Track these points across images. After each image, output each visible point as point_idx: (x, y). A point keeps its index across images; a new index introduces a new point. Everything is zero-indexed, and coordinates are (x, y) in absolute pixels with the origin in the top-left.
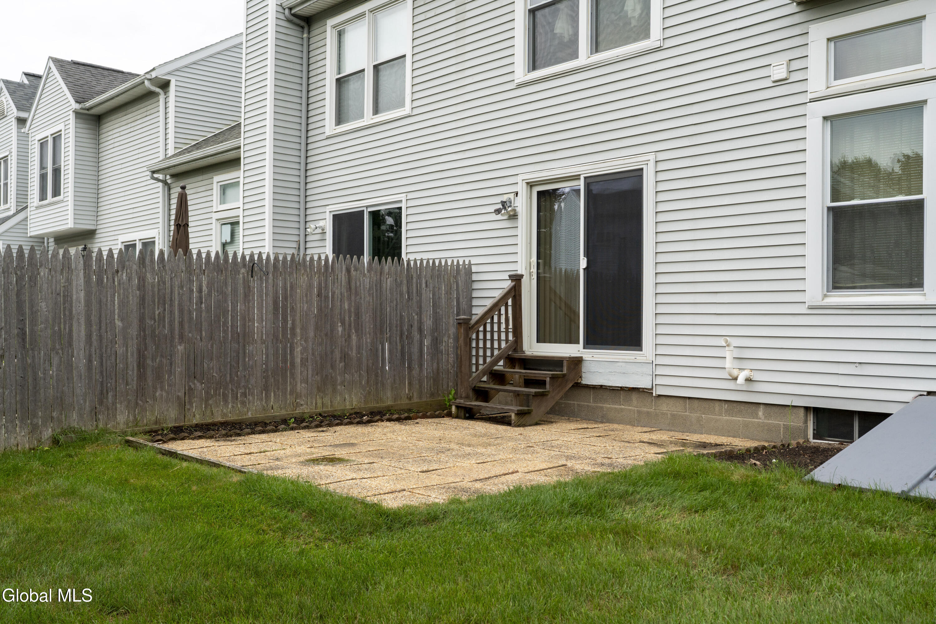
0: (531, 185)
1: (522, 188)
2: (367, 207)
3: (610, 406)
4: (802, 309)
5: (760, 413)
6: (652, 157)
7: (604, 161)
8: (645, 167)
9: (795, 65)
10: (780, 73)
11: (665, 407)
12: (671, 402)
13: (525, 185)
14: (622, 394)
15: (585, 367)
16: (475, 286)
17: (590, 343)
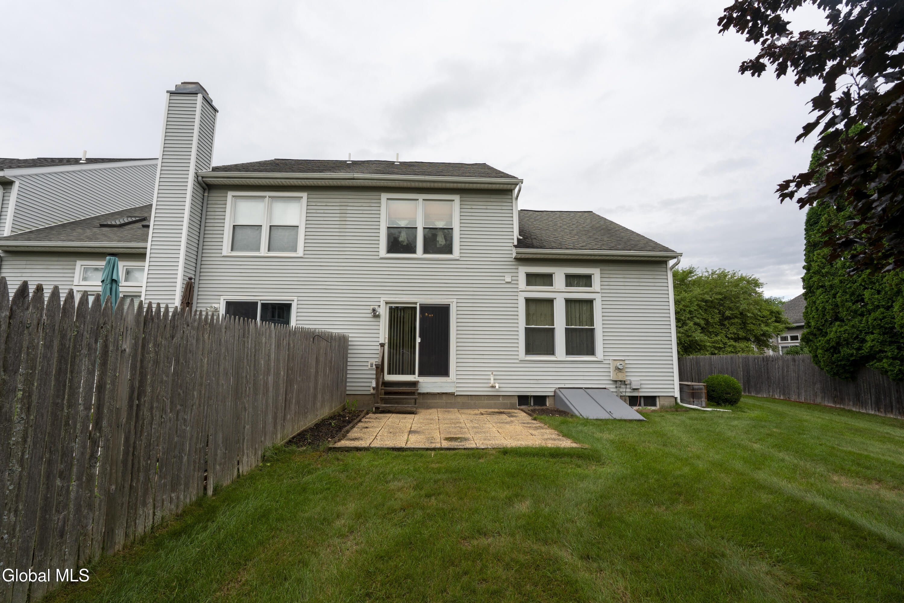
0: (387, 303)
1: (383, 304)
2: (261, 300)
3: (430, 401)
4: (517, 361)
5: (501, 399)
6: (455, 300)
7: (431, 299)
8: (451, 304)
9: (514, 278)
10: (508, 279)
11: (459, 400)
12: (462, 397)
13: (384, 303)
14: (438, 396)
15: (419, 385)
16: (350, 347)
17: (421, 374)
